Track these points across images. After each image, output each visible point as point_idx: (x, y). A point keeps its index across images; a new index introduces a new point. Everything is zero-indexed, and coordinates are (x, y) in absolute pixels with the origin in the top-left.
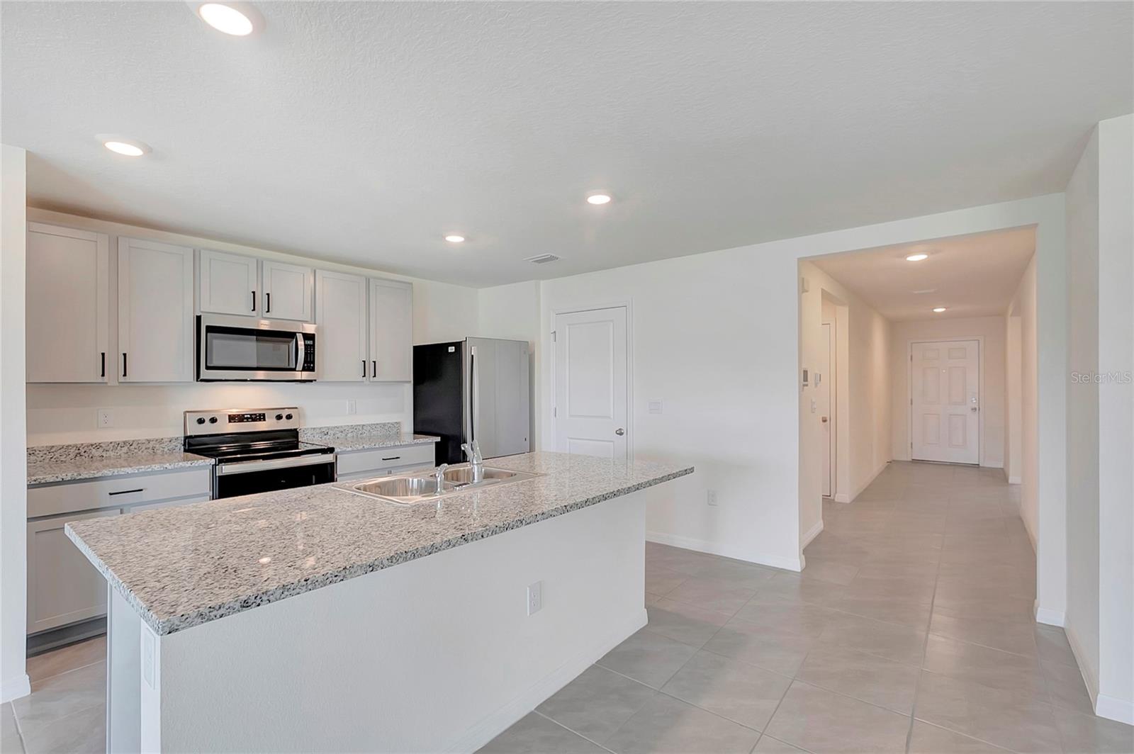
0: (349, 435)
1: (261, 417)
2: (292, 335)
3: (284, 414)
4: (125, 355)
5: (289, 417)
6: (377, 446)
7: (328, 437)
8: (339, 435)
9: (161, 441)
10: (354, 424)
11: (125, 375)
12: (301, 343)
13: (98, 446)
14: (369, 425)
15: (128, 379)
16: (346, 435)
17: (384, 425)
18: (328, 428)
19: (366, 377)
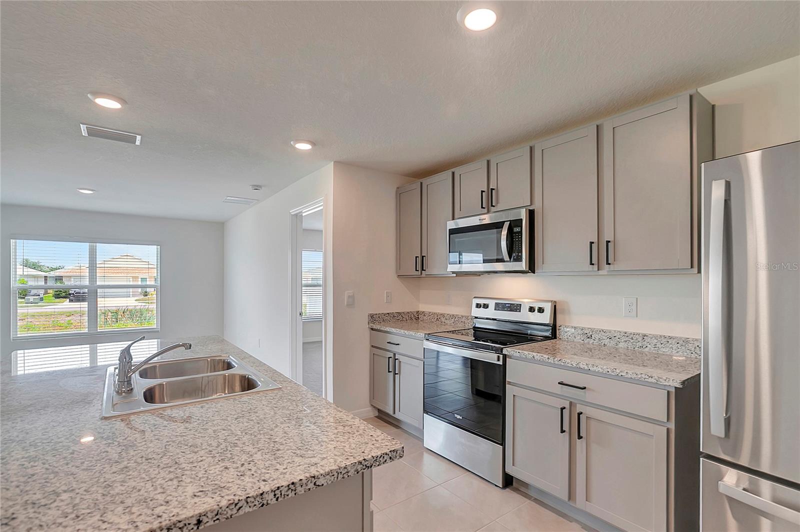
1: (518, 308)
3: (537, 306)
4: (423, 257)
5: (541, 310)
10: (632, 331)
12: (505, 232)
15: (427, 272)
18: (592, 330)
19: (596, 264)
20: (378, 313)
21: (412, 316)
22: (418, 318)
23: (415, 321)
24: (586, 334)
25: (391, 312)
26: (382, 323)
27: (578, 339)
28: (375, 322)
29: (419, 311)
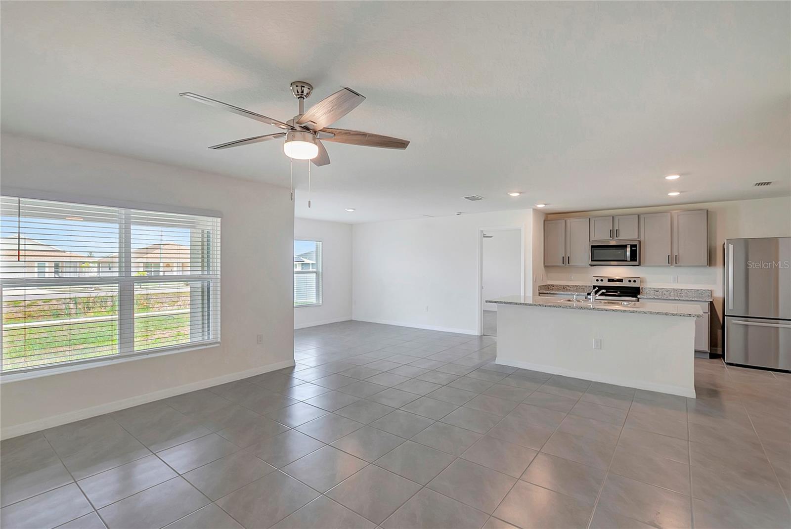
0: (672, 293)
1: (621, 280)
2: (625, 246)
3: (632, 280)
4: (569, 257)
5: (635, 281)
6: (663, 298)
7: (658, 293)
8: (665, 292)
9: (586, 286)
10: (675, 288)
11: (569, 263)
12: (629, 249)
13: (568, 286)
14: (686, 289)
15: (570, 264)
16: (670, 293)
17: (698, 290)
18: (659, 289)
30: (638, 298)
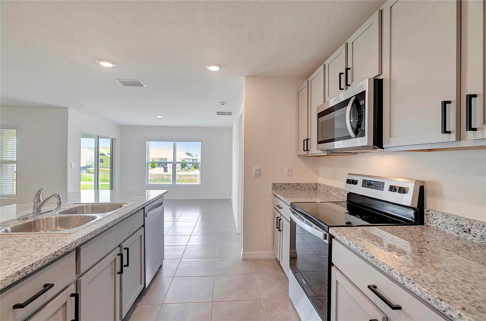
15: (310, 152)
19: (453, 133)
20: (279, 182)
21: (311, 187)
22: (316, 188)
23: (313, 191)
24: (462, 226)
25: (291, 183)
26: (283, 191)
27: (450, 230)
28: (276, 189)
29: (317, 183)
30: (332, 237)
